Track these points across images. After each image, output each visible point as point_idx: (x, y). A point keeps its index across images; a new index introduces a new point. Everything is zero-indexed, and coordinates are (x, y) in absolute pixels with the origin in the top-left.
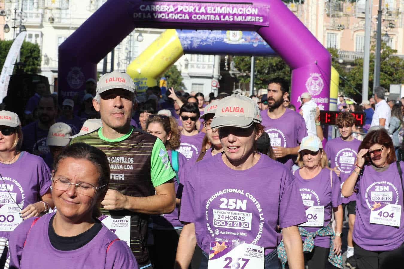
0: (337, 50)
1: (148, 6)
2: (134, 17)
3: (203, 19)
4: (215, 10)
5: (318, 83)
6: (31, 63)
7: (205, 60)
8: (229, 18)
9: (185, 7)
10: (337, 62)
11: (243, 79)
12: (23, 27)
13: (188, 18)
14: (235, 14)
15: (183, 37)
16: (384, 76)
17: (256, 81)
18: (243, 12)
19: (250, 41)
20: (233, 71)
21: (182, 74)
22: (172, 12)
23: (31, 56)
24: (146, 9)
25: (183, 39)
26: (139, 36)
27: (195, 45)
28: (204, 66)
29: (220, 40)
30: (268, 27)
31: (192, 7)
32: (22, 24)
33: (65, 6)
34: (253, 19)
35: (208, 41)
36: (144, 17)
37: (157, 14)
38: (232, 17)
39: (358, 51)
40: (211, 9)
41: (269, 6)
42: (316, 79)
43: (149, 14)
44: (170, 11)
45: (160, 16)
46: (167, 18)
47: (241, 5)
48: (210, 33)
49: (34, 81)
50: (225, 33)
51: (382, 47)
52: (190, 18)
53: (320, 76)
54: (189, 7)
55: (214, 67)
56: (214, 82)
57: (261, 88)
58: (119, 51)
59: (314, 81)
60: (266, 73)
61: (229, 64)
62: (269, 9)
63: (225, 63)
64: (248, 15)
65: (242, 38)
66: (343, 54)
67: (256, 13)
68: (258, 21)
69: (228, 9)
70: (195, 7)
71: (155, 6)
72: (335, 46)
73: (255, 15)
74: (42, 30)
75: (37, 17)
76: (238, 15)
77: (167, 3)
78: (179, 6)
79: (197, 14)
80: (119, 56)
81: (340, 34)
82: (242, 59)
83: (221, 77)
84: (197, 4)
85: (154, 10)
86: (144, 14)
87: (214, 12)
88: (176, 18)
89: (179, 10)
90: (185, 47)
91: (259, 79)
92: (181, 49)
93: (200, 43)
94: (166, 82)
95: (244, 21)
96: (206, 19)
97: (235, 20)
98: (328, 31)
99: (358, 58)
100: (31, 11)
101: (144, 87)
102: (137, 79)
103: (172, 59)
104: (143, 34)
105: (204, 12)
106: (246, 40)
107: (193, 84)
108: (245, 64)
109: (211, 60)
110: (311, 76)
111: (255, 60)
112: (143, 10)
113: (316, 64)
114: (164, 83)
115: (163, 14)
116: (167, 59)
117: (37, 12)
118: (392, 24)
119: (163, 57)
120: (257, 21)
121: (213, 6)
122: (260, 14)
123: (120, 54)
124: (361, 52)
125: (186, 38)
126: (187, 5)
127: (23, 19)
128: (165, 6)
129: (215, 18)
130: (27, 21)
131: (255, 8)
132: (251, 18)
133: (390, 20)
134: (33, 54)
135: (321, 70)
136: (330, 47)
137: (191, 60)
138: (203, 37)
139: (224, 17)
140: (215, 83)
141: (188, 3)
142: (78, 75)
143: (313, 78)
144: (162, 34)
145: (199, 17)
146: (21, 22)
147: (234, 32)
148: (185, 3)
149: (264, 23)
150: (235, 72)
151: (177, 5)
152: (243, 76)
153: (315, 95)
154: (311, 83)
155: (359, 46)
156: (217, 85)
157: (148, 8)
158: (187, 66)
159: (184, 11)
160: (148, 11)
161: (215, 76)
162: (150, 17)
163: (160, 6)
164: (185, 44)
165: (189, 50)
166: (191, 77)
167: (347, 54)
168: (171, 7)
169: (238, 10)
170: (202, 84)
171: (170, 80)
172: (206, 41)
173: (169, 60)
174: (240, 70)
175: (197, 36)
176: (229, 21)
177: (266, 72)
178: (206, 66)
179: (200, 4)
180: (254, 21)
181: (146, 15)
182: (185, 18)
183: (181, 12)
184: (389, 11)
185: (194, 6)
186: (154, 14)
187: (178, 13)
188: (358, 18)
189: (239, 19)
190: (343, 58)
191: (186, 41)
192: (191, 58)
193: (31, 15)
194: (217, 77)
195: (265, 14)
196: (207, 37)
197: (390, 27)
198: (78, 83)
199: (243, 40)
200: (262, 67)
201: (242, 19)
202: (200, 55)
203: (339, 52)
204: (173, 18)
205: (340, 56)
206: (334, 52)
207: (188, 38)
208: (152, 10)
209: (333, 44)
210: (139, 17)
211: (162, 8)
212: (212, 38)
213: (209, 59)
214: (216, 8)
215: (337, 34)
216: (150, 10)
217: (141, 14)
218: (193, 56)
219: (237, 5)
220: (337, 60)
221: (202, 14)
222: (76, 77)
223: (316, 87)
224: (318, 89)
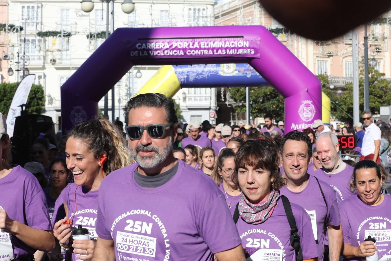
0: (327, 77)
1: (144, 45)
2: (131, 55)
3: (197, 54)
4: (208, 45)
5: (310, 110)
6: (36, 104)
7: (201, 93)
8: (222, 52)
9: (179, 43)
10: (329, 88)
11: (239, 109)
12: (26, 70)
13: (183, 54)
14: (227, 48)
15: (180, 72)
16: (374, 98)
17: (252, 111)
18: (235, 45)
19: (243, 72)
20: (229, 102)
21: (181, 107)
22: (167, 49)
23: (35, 97)
24: (143, 47)
25: (179, 73)
26: (137, 72)
27: (191, 79)
28: (202, 98)
29: (215, 73)
30: (260, 58)
31: (186, 43)
32: (25, 67)
33: (65, 47)
34: (245, 52)
35: (204, 75)
36: (141, 55)
37: (153, 51)
38: (225, 50)
39: (347, 76)
40: (204, 44)
41: (259, 39)
42: (307, 106)
43: (145, 52)
44: (165, 47)
45: (156, 53)
46: (162, 54)
47: (233, 39)
48: (205, 67)
49: (38, 121)
50: (219, 66)
51: (371, 71)
52: (185, 53)
53: (312, 103)
54: (183, 44)
55: (211, 99)
56: (212, 113)
57: (257, 116)
58: (119, 88)
59: (306, 108)
60: (261, 102)
61: (225, 95)
62: (259, 41)
63: (221, 94)
64: (240, 48)
65: (236, 70)
66: (333, 80)
67: (248, 46)
68: (250, 53)
69: (221, 43)
70: (189, 43)
71: (151, 44)
72: (326, 73)
73: (246, 48)
74: (45, 71)
75: (39, 59)
76: (230, 49)
77: (162, 40)
78: (173, 43)
79: (191, 49)
80: (119, 93)
81: (330, 60)
82: (237, 89)
83: (218, 108)
84: (191, 40)
85: (150, 48)
86: (141, 52)
87: (207, 47)
88: (171, 54)
89: (173, 47)
90: (182, 82)
91: (255, 108)
92: (178, 83)
93: (196, 77)
95: (236, 54)
96: (200, 53)
97: (228, 53)
98: (319, 59)
99: (348, 83)
100: (33, 54)
103: (170, 94)
104: (141, 71)
105: (198, 47)
106: (239, 71)
107: (192, 116)
108: (240, 94)
109: (207, 93)
110: (303, 103)
111: (250, 90)
112: (140, 48)
113: (308, 91)
115: (159, 51)
117: (39, 54)
118: (379, 49)
120: (248, 53)
121: (206, 41)
122: (251, 46)
123: (120, 91)
124: (351, 77)
125: (183, 72)
126: (181, 42)
127: (26, 62)
128: (160, 44)
129: (208, 53)
130: (30, 64)
131: (246, 41)
132: (243, 51)
133: (377, 45)
134: (37, 95)
135: (312, 97)
136: (321, 74)
137: (189, 93)
138: (198, 71)
139: (217, 52)
140: (213, 115)
141: (182, 40)
142: (80, 113)
143: (305, 105)
144: (160, 69)
145: (193, 52)
146: (24, 65)
147: (227, 64)
148: (179, 40)
149: (256, 55)
150: (231, 103)
151: (171, 42)
152: (239, 106)
153: (307, 121)
154: (304, 109)
155: (349, 71)
156: (215, 116)
157: (144, 46)
158: (184, 99)
159: (179, 47)
160: (144, 49)
161: (212, 108)
162: (147, 54)
163: (155, 43)
164: (181, 79)
165: (185, 84)
166: (190, 109)
167: (337, 79)
168: (166, 44)
169: (230, 44)
170: (201, 116)
172: (201, 74)
173: (167, 94)
174: (236, 100)
175: (192, 70)
176: (222, 54)
177: (261, 101)
178: (204, 98)
179: (193, 39)
180: (246, 53)
181: (143, 53)
182: (180, 54)
183: (176, 48)
184: (375, 36)
185: (187, 42)
186: (150, 52)
187: (173, 50)
188: (346, 44)
189: (231, 52)
190: (334, 83)
191: (182, 75)
192: (189, 91)
193: (33, 57)
194: (214, 108)
195: (256, 46)
196: (202, 70)
197: (376, 52)
199: (237, 72)
200: (256, 96)
201: (235, 52)
202: (196, 88)
203: (330, 78)
204: (169, 54)
205: (331, 82)
206: (324, 78)
207: (184, 73)
208: (148, 48)
209: (324, 70)
210: (136, 55)
211: (157, 46)
212: (207, 71)
213: (206, 91)
214: (209, 43)
215: (327, 61)
216: (146, 48)
217: (137, 52)
218: (190, 89)
219: (229, 39)
220: (328, 86)
221: (196, 49)
222: (79, 115)
223: (309, 114)
224: (310, 115)
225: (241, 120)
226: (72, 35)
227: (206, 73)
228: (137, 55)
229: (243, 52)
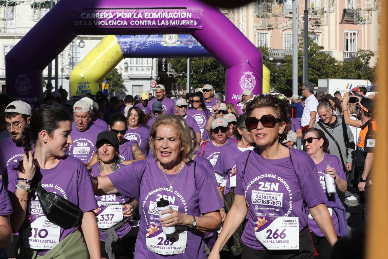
0: (267, 49)
1: (88, 14)
2: (76, 25)
3: (140, 24)
4: (151, 16)
5: (251, 81)
7: (143, 63)
8: (165, 23)
9: (123, 13)
10: (268, 60)
11: (180, 79)
13: (126, 24)
14: (170, 19)
16: (312, 71)
17: (193, 81)
18: (178, 16)
19: (185, 43)
20: (171, 72)
21: (122, 77)
22: (111, 19)
24: (87, 17)
25: (122, 43)
26: (80, 42)
27: (134, 49)
28: (143, 68)
29: (157, 43)
30: (202, 29)
31: (130, 13)
33: (9, 16)
34: (188, 23)
35: (146, 45)
36: (85, 24)
37: (97, 21)
38: (168, 21)
39: (287, 49)
40: (148, 15)
41: (202, 10)
42: (248, 77)
43: (90, 21)
44: (109, 17)
45: (100, 23)
46: (106, 24)
47: (176, 10)
48: (148, 37)
50: (162, 37)
51: (309, 44)
52: (129, 24)
53: (252, 74)
54: (127, 14)
55: (152, 69)
56: (153, 83)
58: (62, 57)
59: (247, 79)
60: (202, 73)
61: (166, 66)
62: (202, 12)
63: (162, 64)
64: (183, 19)
65: (178, 41)
66: (273, 52)
67: (190, 17)
69: (164, 14)
70: (133, 13)
71: (95, 14)
72: (266, 45)
73: (189, 19)
76: (173, 20)
77: (106, 10)
78: (118, 13)
79: (135, 20)
80: (62, 62)
81: (269, 33)
82: (178, 60)
83: (159, 78)
84: (134, 10)
85: (94, 18)
86: (85, 22)
87: (151, 17)
88: (115, 24)
89: (118, 17)
90: (124, 52)
91: (196, 79)
92: (121, 53)
93: (139, 47)
94: (108, 85)
95: (179, 25)
96: (143, 24)
97: (171, 24)
98: (259, 31)
99: (287, 55)
101: (87, 90)
102: (80, 83)
103: (113, 63)
104: (84, 41)
105: (142, 17)
106: (181, 42)
107: (133, 86)
108: (181, 65)
109: (149, 62)
110: (244, 74)
111: (191, 61)
112: (84, 18)
113: (249, 63)
114: (105, 86)
115: (104, 21)
116: (108, 63)
118: (318, 23)
119: (104, 62)
120: (191, 24)
121: (150, 12)
122: (194, 17)
123: (63, 60)
124: (290, 50)
125: (125, 42)
126: (125, 12)
128: (105, 14)
129: (151, 23)
131: (189, 13)
133: (317, 19)
135: (253, 68)
136: (261, 46)
137: (131, 63)
138: (141, 41)
139: (160, 22)
140: (154, 84)
141: (126, 10)
142: (25, 82)
143: (246, 76)
144: (103, 39)
145: (137, 23)
147: (170, 35)
148: (123, 10)
149: (198, 26)
151: (116, 12)
152: (180, 77)
154: (245, 80)
155: (288, 44)
158: (126, 69)
159: (123, 17)
160: (88, 19)
161: (153, 77)
162: (91, 24)
163: (100, 14)
164: (124, 49)
165: (128, 54)
166: (131, 79)
167: (277, 52)
168: (110, 14)
169: (173, 15)
170: (143, 86)
171: (112, 83)
172: (144, 44)
173: (110, 64)
174: (177, 71)
175: (135, 40)
176: (166, 25)
177: (202, 71)
178: (145, 68)
179: (137, 10)
180: (189, 24)
181: (87, 23)
182: (124, 24)
183: (120, 18)
184: (314, 10)
185: (131, 13)
186: (95, 22)
187: (117, 20)
188: (286, 17)
189: (175, 23)
190: (273, 56)
191: (125, 45)
192: (131, 61)
194: (156, 78)
195: (198, 18)
196: (144, 41)
197: (316, 25)
198: (25, 90)
199: (179, 43)
200: (197, 67)
201: (178, 23)
202: (138, 58)
203: (270, 51)
204: (113, 24)
205: (271, 54)
206: (264, 51)
207: (127, 43)
208: (92, 18)
209: (263, 43)
210: (80, 24)
211: (101, 16)
212: (150, 42)
213: (147, 61)
214: (153, 13)
215: (267, 34)
216: (90, 18)
217: (82, 21)
218: (132, 59)
219: (172, 10)
220: (268, 58)
221: (140, 19)
222: (23, 84)
223: (249, 85)
224: (251, 86)
225: (182, 90)
226: (17, 4)
227: (149, 43)
228: (82, 25)
229: (186, 23)
